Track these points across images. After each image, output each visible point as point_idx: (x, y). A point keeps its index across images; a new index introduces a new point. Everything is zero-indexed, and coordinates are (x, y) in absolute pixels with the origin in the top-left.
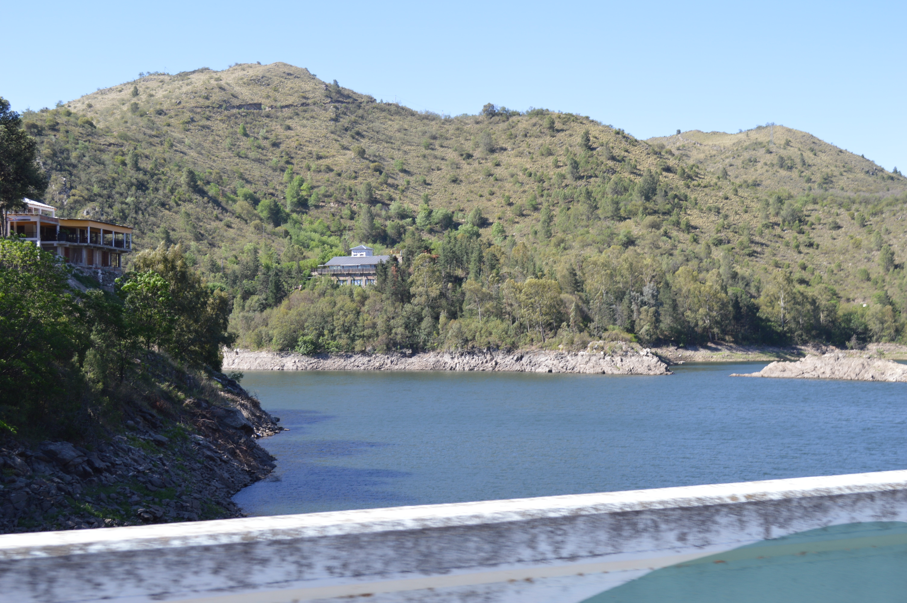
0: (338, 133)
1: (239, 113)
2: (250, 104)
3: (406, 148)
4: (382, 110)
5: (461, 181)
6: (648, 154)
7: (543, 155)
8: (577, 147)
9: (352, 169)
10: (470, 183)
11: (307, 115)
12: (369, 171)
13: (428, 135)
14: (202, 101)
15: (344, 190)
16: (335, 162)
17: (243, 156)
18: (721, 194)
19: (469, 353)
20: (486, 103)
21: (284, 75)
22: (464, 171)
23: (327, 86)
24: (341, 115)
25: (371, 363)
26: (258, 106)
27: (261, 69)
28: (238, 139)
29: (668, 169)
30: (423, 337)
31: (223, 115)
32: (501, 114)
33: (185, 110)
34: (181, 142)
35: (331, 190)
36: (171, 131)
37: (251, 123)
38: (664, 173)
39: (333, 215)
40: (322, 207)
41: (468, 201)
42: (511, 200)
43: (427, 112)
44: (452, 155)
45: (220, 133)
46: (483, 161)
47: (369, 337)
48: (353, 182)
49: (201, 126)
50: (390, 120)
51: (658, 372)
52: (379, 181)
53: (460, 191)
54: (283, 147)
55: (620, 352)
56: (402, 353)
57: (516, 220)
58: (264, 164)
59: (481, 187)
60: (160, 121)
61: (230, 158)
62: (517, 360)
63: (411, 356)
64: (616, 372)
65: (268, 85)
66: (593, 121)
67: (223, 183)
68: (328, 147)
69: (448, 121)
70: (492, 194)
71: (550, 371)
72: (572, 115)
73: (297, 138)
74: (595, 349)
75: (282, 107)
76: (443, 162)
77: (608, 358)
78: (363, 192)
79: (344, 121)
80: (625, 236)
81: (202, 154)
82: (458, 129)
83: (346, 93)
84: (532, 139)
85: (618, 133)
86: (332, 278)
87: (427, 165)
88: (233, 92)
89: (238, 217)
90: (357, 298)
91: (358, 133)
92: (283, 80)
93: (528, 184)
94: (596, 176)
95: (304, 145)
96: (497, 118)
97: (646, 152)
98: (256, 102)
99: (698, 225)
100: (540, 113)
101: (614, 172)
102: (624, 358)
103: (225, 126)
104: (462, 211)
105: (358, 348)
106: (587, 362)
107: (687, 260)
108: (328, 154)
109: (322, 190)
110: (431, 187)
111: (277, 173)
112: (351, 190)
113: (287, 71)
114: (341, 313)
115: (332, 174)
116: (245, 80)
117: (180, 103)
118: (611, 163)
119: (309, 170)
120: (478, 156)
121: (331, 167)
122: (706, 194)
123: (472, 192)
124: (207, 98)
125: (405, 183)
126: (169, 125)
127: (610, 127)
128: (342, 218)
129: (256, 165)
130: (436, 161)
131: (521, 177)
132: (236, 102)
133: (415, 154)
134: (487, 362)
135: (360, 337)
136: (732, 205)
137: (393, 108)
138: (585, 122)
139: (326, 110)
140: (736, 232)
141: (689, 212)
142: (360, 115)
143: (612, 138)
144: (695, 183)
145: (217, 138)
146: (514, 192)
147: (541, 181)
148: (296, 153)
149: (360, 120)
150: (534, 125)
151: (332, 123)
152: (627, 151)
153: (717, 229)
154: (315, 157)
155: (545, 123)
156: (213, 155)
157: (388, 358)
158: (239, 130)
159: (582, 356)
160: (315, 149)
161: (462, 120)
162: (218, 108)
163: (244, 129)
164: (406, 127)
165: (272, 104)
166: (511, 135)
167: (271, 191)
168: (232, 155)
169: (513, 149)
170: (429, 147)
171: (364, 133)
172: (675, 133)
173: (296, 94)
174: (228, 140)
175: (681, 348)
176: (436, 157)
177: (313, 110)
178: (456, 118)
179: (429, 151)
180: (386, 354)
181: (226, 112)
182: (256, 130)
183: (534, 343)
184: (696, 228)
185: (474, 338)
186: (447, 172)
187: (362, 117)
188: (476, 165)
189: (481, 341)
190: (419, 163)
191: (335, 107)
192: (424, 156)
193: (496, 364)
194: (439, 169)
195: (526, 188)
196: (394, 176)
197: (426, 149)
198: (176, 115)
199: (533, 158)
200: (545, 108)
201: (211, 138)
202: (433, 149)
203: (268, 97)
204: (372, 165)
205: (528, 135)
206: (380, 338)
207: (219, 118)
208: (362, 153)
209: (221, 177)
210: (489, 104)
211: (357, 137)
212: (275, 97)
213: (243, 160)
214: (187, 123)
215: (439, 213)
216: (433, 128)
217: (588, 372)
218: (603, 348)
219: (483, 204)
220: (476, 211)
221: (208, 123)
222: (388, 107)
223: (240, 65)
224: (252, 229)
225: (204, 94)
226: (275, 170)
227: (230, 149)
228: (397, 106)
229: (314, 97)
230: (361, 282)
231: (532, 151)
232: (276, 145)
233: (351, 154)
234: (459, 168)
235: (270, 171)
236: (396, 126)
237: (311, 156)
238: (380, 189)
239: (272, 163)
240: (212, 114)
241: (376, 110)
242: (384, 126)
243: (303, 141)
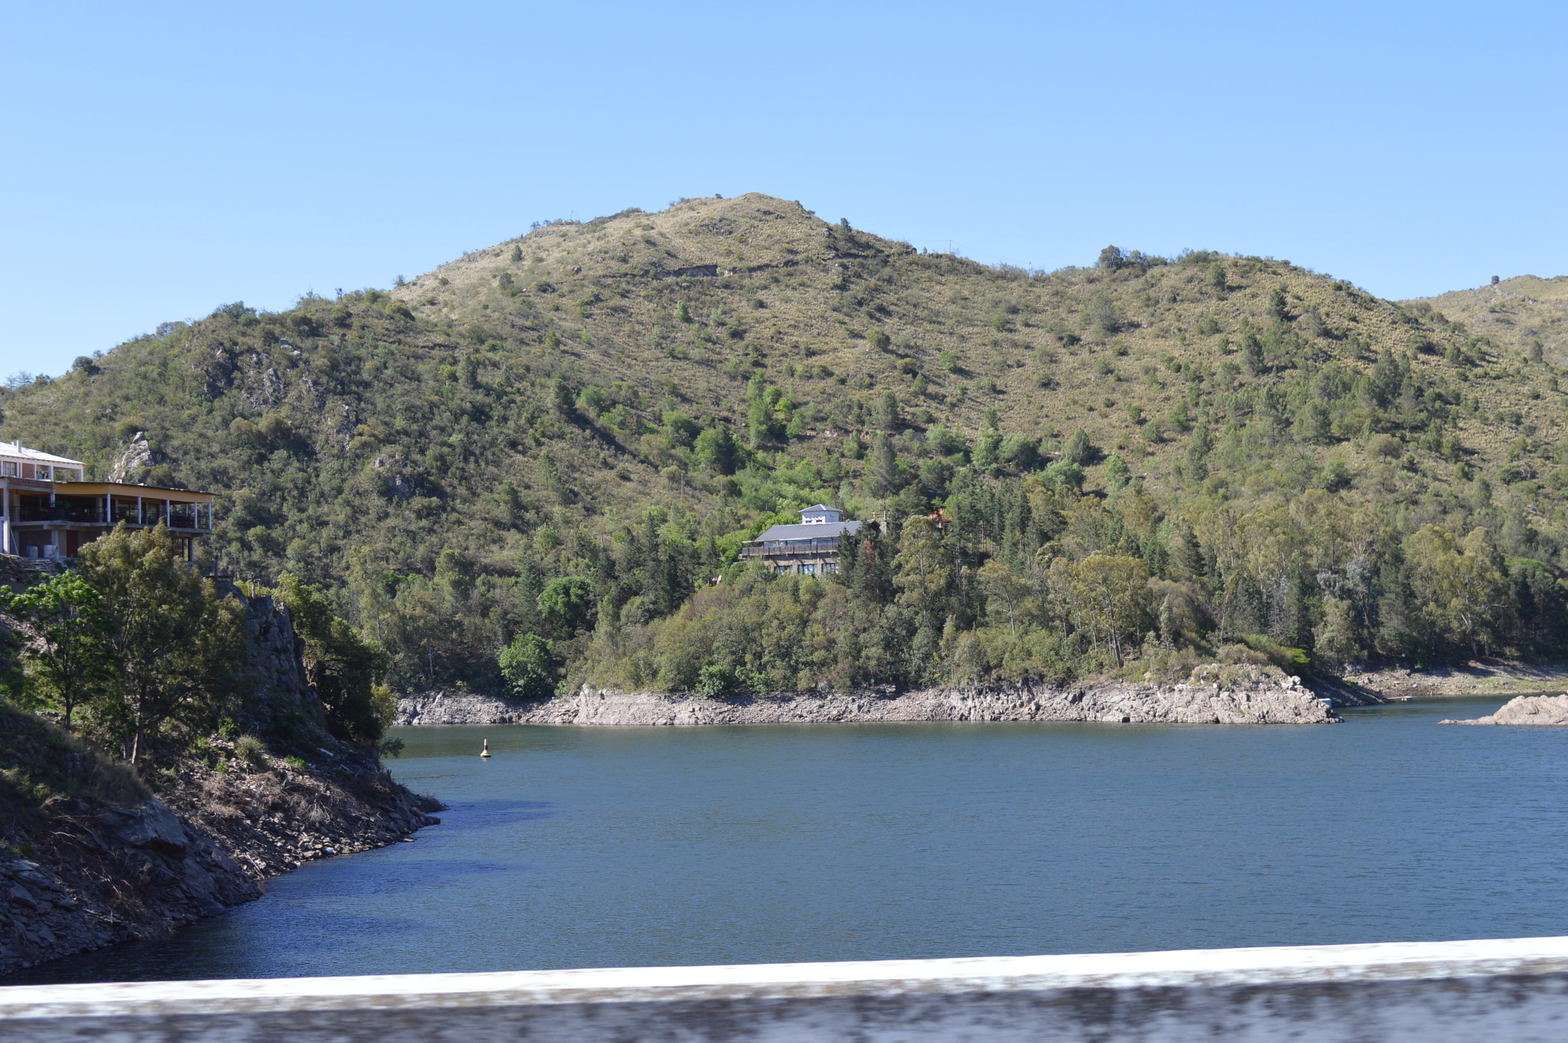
0: (845, 310)
1: (677, 284)
2: (697, 267)
3: (965, 330)
4: (926, 266)
5: (1058, 384)
6: (1394, 323)
7: (1202, 333)
8: (1264, 316)
9: (865, 371)
10: (1072, 387)
11: (793, 281)
12: (896, 373)
13: (1003, 306)
14: (615, 266)
15: (850, 407)
16: (838, 361)
17: (680, 356)
18: (1525, 389)
19: (992, 690)
20: (1106, 246)
21: (758, 214)
22: (1064, 367)
23: (830, 229)
24: (853, 279)
25: (824, 711)
26: (711, 270)
27: (720, 206)
28: (673, 327)
29: (1429, 349)
30: (916, 661)
31: (650, 287)
32: (1133, 264)
33: (585, 283)
34: (575, 336)
35: (828, 408)
36: (560, 319)
37: (697, 300)
38: (1422, 356)
39: (829, 452)
40: (811, 438)
41: (1069, 419)
42: (1143, 415)
43: (1004, 266)
44: (1043, 340)
45: (643, 318)
46: (1098, 348)
47: (823, 663)
48: (866, 393)
49: (612, 309)
50: (939, 283)
51: (1313, 719)
52: (912, 389)
53: (1055, 401)
54: (749, 337)
55: (1247, 684)
56: (878, 692)
57: (1150, 450)
58: (715, 368)
59: (1091, 394)
60: (542, 303)
61: (657, 359)
62: (1073, 701)
63: (894, 696)
64: (1238, 720)
65: (731, 233)
66: (1295, 269)
67: (640, 403)
68: (826, 335)
69: (1041, 279)
70: (1110, 404)
71: (1126, 720)
72: (1258, 260)
73: (773, 321)
74: (1204, 678)
75: (752, 270)
76: (1026, 352)
77: (1224, 695)
78: (881, 410)
79: (857, 289)
80: (1333, 472)
81: (609, 355)
82: (1056, 293)
83: (864, 240)
84: (1186, 305)
85: (1339, 288)
86: (766, 563)
87: (999, 359)
88: (669, 248)
89: (643, 462)
90: (804, 597)
91: (881, 309)
92: (756, 223)
93: (1174, 385)
94: (1294, 367)
95: (786, 334)
96: (1125, 272)
97: (1389, 319)
98: (708, 262)
99: (1477, 447)
100: (1202, 259)
101: (1328, 357)
102: (1252, 694)
103: (652, 306)
104: (1056, 436)
105: (802, 685)
106: (1188, 703)
107: (1445, 512)
108: (826, 347)
109: (809, 411)
110: (1006, 397)
111: (736, 384)
112: (861, 407)
113: (763, 207)
114: (776, 622)
115: (830, 381)
116: (692, 227)
117: (579, 270)
118: (1322, 342)
119: (792, 375)
120: (1089, 340)
121: (830, 368)
122: (1499, 391)
123: (1075, 402)
124: (624, 260)
125: (959, 392)
126: (557, 309)
127: (1326, 277)
128: (843, 456)
129: (701, 371)
130: (1016, 351)
131: (1164, 373)
132: (673, 265)
133: (979, 341)
134: (1022, 705)
135: (806, 664)
136: (1546, 408)
137: (944, 263)
138: (1280, 271)
139: (826, 270)
140: (1548, 458)
141: (1460, 425)
142: (886, 277)
143: (1328, 295)
144: (1479, 371)
145: (637, 327)
146: (1150, 400)
147: (1200, 379)
148: (772, 347)
149: (885, 286)
150: (1190, 280)
151: (836, 292)
152: (1354, 319)
153: (1511, 454)
154: (803, 352)
155: (1209, 276)
156: (628, 357)
157: (854, 700)
158: (677, 312)
159: (1181, 691)
160: (804, 339)
161: (1066, 277)
162: (642, 276)
163: (685, 309)
164: (966, 293)
165: (735, 264)
166: (1149, 299)
167: (725, 414)
168: (662, 355)
169: (1151, 324)
170: (1005, 326)
171: (892, 308)
172: (1489, 282)
173: (777, 247)
174: (656, 330)
175: (1417, 671)
176: (1015, 345)
177: (803, 273)
178: (1055, 274)
179: (1005, 334)
180: (851, 694)
181: (655, 283)
182: (705, 311)
183: (1104, 671)
184: (1472, 452)
185: (999, 665)
186: (1034, 369)
187: (890, 281)
188: (1085, 355)
189: (1012, 668)
190: (985, 356)
191: (843, 266)
192: (995, 344)
193: (1038, 707)
194: (1020, 365)
195: (1171, 392)
196: (940, 381)
197: (999, 331)
198: (572, 292)
199: (1185, 339)
200: (1210, 250)
201: (627, 328)
202: (1010, 331)
203: (729, 253)
204: (900, 362)
205: (1178, 298)
206: (840, 665)
207: (643, 294)
208: (884, 343)
209: (636, 394)
210: (1111, 247)
211: (878, 315)
212: (741, 254)
213: (681, 363)
214: (587, 304)
215: (1012, 442)
216: (1014, 294)
217: (1190, 720)
218: (1216, 677)
219: (1091, 423)
220: (1079, 436)
221: (625, 302)
222: (936, 261)
223: (688, 201)
224: (664, 481)
225: (619, 254)
226: (733, 378)
227: (658, 345)
228: (952, 258)
229: (806, 250)
230: (816, 568)
231: (1183, 327)
232: (737, 334)
233: (865, 345)
234: (1056, 362)
235: (725, 380)
236: (948, 293)
237: (796, 351)
238: (912, 403)
239: (728, 367)
240: (631, 287)
241: (914, 267)
242: (927, 295)
243: (783, 327)
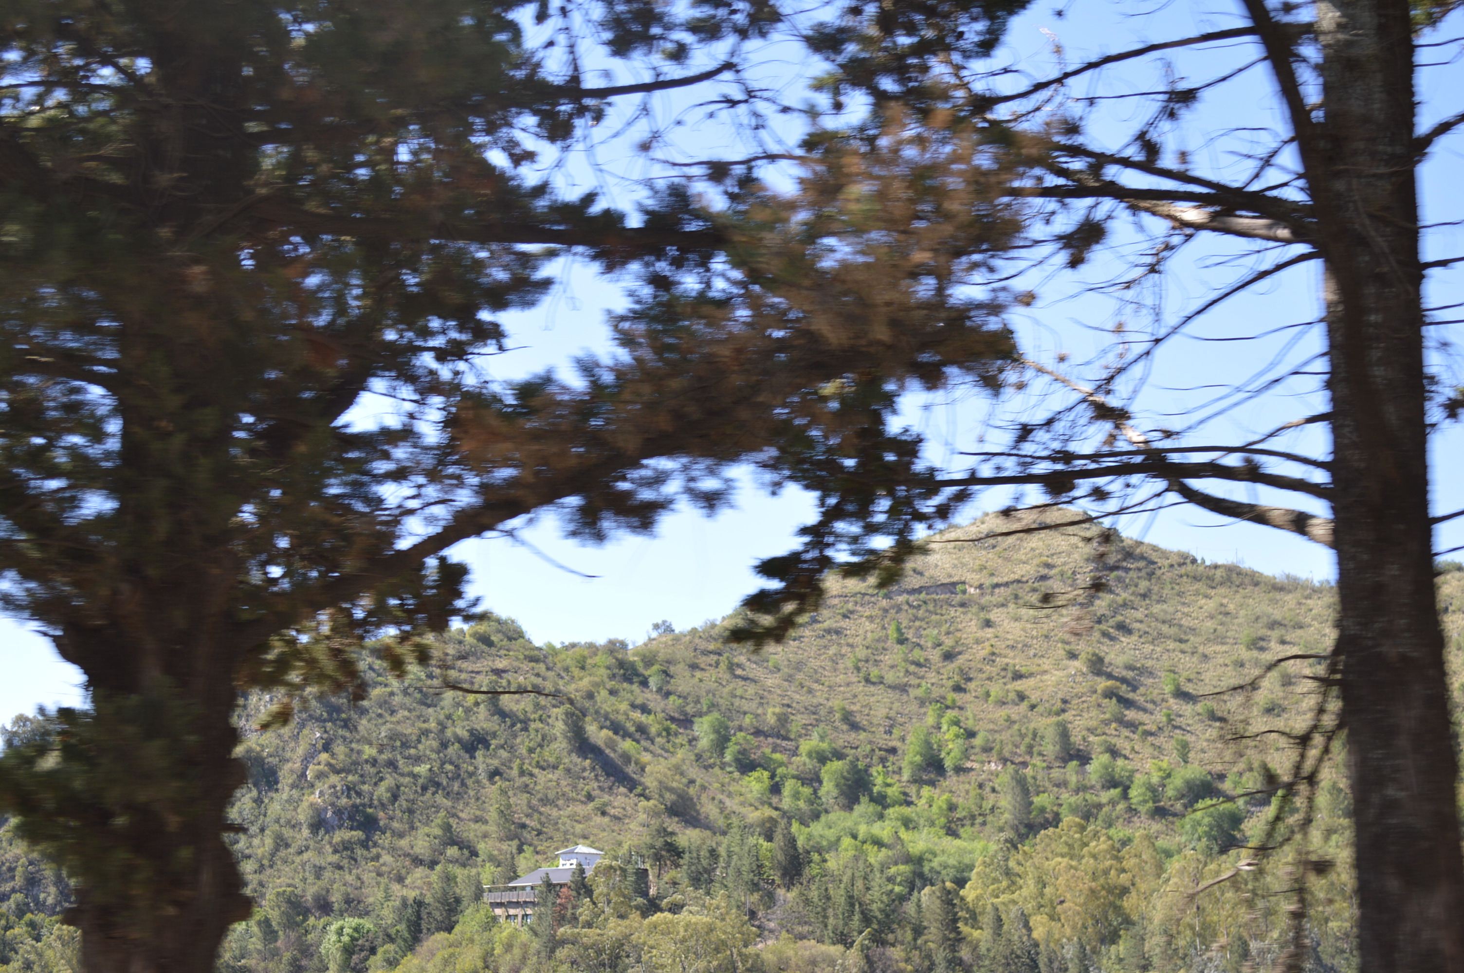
1: (908, 603)
2: (942, 585)
3: (1209, 649)
9: (1061, 695)
11: (1035, 598)
12: (1095, 698)
16: (1039, 684)
17: (874, 680)
26: (955, 587)
28: (884, 649)
35: (1002, 736)
40: (971, 769)
43: (1288, 576)
45: (856, 640)
48: (1052, 720)
49: (825, 630)
50: (1206, 596)
52: (1106, 716)
54: (961, 660)
58: (907, 693)
61: (847, 685)
68: (1042, 656)
73: (994, 641)
75: (997, 585)
91: (1122, 627)
95: (1000, 655)
98: (955, 579)
103: (873, 626)
108: (1036, 670)
110: (1224, 724)
115: (1024, 705)
121: (1028, 693)
125: (1167, 719)
129: (890, 697)
133: (1221, 661)
137: (1221, 574)
142: (1142, 591)
145: (844, 650)
148: (981, 670)
149: (1137, 600)
154: (1010, 675)
156: (817, 681)
160: (1018, 661)
163: (899, 630)
164: (1231, 607)
165: (982, 581)
168: (856, 679)
171: (1137, 625)
173: (1034, 563)
174: (861, 653)
179: (1255, 653)
182: (927, 632)
187: (1146, 595)
192: (1238, 664)
196: (1150, 706)
197: (1249, 648)
201: (832, 651)
202: (1261, 649)
203: (983, 569)
204: (1107, 686)
207: (867, 613)
208: (1097, 665)
211: (1114, 633)
212: (995, 569)
213: (871, 688)
216: (1285, 607)
221: (844, 623)
227: (858, 668)
229: (1065, 564)
232: (950, 656)
233: (1075, 666)
235: (914, 707)
236: (1210, 605)
237: (1003, 673)
238: (1099, 731)
239: (920, 692)
240: (859, 608)
241: (1185, 579)
242: (1186, 610)
243: (1000, 646)
